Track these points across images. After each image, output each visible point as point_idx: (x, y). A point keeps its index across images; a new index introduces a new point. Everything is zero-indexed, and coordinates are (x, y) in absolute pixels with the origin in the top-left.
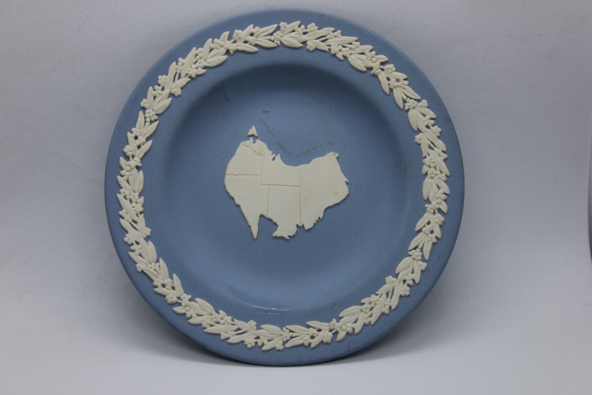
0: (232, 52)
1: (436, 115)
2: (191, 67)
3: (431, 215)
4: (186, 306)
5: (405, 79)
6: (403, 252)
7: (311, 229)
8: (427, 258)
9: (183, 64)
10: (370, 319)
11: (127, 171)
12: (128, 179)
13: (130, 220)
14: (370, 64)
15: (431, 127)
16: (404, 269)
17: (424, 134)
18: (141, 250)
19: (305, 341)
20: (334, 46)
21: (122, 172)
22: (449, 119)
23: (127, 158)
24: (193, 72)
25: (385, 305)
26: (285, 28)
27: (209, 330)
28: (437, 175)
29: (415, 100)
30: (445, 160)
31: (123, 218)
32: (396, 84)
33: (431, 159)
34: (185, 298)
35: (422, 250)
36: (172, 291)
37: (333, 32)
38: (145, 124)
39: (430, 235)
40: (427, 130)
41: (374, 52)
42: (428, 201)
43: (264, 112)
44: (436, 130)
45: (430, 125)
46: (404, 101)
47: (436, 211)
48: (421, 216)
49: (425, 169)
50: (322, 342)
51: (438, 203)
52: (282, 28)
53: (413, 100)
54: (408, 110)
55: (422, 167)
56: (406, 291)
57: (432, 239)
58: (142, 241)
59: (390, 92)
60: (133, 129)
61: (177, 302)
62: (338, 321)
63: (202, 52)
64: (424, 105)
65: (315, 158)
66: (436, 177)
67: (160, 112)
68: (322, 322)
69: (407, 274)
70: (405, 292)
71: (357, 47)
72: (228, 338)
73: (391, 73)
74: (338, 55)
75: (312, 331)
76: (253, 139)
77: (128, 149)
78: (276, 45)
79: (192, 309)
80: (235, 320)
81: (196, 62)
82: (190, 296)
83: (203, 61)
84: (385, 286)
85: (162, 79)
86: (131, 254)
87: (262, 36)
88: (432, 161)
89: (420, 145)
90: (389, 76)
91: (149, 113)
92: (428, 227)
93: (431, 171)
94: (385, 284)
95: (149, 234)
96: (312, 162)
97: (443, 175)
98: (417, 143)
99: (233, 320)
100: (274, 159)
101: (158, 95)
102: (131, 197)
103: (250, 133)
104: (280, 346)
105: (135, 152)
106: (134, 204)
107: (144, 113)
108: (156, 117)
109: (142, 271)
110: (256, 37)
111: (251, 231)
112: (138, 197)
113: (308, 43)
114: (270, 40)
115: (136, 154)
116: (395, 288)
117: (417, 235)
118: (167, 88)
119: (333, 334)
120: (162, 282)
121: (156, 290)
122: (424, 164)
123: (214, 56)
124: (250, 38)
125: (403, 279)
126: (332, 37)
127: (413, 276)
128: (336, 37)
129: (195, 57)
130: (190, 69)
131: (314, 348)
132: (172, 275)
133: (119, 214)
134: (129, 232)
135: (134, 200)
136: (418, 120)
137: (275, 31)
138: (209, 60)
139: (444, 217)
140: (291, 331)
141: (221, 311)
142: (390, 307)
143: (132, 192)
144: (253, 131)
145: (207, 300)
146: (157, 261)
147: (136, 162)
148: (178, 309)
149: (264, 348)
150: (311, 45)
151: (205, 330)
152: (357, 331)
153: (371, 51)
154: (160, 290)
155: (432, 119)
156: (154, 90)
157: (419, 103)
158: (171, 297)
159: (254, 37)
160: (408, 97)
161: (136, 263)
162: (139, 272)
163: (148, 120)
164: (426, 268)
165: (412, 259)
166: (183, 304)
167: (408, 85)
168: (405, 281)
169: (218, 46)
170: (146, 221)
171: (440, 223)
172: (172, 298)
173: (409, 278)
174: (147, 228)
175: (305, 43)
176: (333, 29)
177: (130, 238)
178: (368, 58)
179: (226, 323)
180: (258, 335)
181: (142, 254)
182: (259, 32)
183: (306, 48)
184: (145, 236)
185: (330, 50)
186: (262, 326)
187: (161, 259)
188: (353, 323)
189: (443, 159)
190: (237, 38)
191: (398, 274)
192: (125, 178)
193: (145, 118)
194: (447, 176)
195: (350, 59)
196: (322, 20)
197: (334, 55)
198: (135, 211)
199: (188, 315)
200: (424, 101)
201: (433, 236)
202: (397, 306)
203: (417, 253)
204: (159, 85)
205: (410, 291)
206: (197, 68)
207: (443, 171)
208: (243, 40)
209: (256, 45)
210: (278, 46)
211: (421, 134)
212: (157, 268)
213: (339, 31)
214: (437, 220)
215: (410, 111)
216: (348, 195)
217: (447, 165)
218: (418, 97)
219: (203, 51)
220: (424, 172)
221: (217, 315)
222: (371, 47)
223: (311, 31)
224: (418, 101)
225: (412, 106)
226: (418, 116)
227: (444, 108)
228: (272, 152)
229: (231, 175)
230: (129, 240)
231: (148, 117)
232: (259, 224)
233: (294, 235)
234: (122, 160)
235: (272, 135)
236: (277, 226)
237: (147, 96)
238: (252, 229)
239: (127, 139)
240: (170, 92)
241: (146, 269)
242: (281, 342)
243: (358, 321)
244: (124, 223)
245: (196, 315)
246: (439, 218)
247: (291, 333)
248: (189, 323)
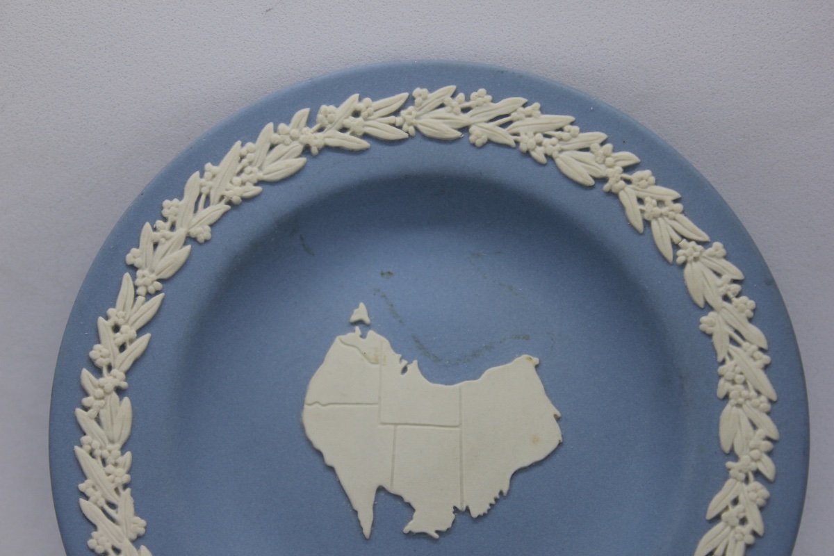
0: (314, 150)
1: (744, 273)
2: (231, 182)
3: (740, 486)
5: (676, 201)
7: (485, 515)
9: (214, 176)
11: (96, 398)
12: (98, 415)
13: (102, 502)
14: (602, 171)
15: (735, 300)
17: (718, 313)
20: (526, 134)
21: (86, 401)
22: (770, 282)
23: (98, 371)
24: (235, 193)
26: (425, 99)
28: (749, 399)
29: (699, 243)
30: (766, 368)
31: (87, 498)
32: (658, 210)
33: (736, 366)
37: (524, 105)
38: (135, 300)
39: (739, 528)
40: (726, 304)
41: (609, 146)
42: (732, 455)
43: (382, 274)
44: (745, 304)
45: (730, 295)
46: (676, 247)
47: (751, 476)
48: (718, 487)
49: (723, 387)
51: (753, 460)
52: (418, 100)
53: (693, 243)
54: (684, 264)
55: (717, 384)
57: (744, 535)
58: (126, 545)
59: (645, 227)
60: (111, 311)
63: (254, 151)
64: (717, 253)
65: (490, 367)
66: (748, 403)
67: (166, 274)
71: (575, 137)
73: (646, 187)
74: (534, 154)
76: (361, 329)
77: (98, 353)
78: (406, 135)
81: (241, 171)
83: (255, 169)
85: (170, 206)
87: (377, 116)
88: (738, 369)
89: (710, 336)
90: (641, 194)
91: (144, 276)
92: (733, 511)
93: (735, 391)
95: (142, 531)
96: (484, 376)
97: (763, 398)
98: (704, 333)
100: (405, 370)
101: (163, 240)
102: (105, 453)
103: (354, 318)
105: (114, 358)
106: (110, 468)
107: (134, 278)
108: (159, 285)
110: (366, 119)
111: (358, 521)
112: (119, 452)
113: (471, 129)
114: (394, 125)
115: (116, 363)
117: (710, 529)
118: (181, 226)
122: (720, 376)
123: (279, 158)
124: (351, 122)
126: (523, 115)
128: (530, 116)
129: (240, 161)
130: (229, 185)
133: (78, 488)
134: (99, 527)
135: (110, 460)
136: (706, 283)
137: (403, 107)
138: (269, 167)
139: (768, 489)
143: (107, 441)
144: (361, 313)
147: (116, 378)
150: (479, 133)
153: (602, 144)
155: (735, 281)
156: (155, 229)
157: (706, 248)
159: (360, 119)
160: (683, 237)
163: (141, 291)
167: (683, 212)
169: (288, 139)
170: (135, 504)
171: (761, 501)
174: (138, 519)
175: (465, 129)
176: (524, 100)
177: (100, 540)
178: (598, 159)
182: (371, 109)
183: (469, 141)
184: (134, 536)
185: (517, 143)
189: (762, 366)
190: (326, 122)
192: (92, 412)
193: (136, 287)
194: (771, 401)
195: (559, 161)
196: (502, 82)
197: (527, 154)
198: (113, 482)
200: (717, 245)
201: (746, 529)
204: (165, 219)
206: (243, 184)
207: (761, 390)
208: (338, 126)
209: (366, 136)
210: (410, 137)
211: (711, 314)
213: (537, 105)
214: (753, 495)
215: (688, 268)
216: (560, 444)
217: (769, 377)
218: (705, 237)
219: (255, 149)
220: (721, 393)
222: (603, 136)
223: (477, 106)
224: (704, 244)
225: (691, 255)
226: (704, 275)
227: (761, 258)
228: (400, 356)
229: (317, 405)
230: (98, 544)
231: (141, 286)
232: (374, 506)
233: (448, 529)
234: (86, 376)
235: (401, 321)
236: (413, 510)
237: (139, 242)
238: (361, 516)
239: (97, 331)
240: (188, 233)
244: (89, 508)
246: (757, 492)
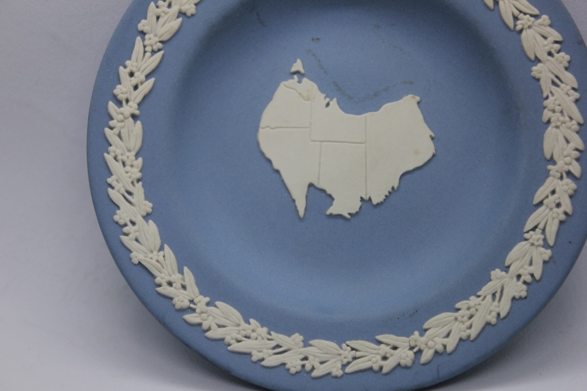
1: (563, 36)
3: (557, 181)
4: (202, 312)
6: (516, 235)
7: (382, 203)
8: (551, 242)
10: (468, 331)
11: (118, 121)
12: (120, 133)
13: (123, 191)
15: (556, 55)
16: (517, 259)
17: (544, 64)
18: (137, 234)
19: (373, 363)
21: (111, 123)
22: (581, 43)
23: (119, 103)
25: (491, 312)
27: (235, 347)
28: (564, 122)
29: (532, 16)
30: (577, 101)
31: (113, 188)
33: (556, 100)
34: (200, 302)
35: (544, 231)
36: (182, 291)
38: (144, 55)
39: (555, 210)
40: (550, 58)
42: (552, 161)
43: (313, 39)
44: (563, 57)
45: (553, 51)
46: (516, 18)
47: (565, 175)
48: (541, 182)
49: (547, 115)
50: (399, 365)
51: (566, 164)
53: (528, 16)
54: (521, 31)
55: (542, 113)
56: (522, 290)
57: (558, 215)
58: (139, 220)
59: (494, 5)
60: (128, 63)
61: (190, 308)
62: (422, 335)
64: (544, 23)
65: (386, 103)
66: (563, 125)
67: (165, 37)
68: (398, 336)
69: (522, 267)
70: (520, 292)
72: (263, 359)
75: (384, 349)
76: (298, 77)
77: (120, 91)
79: (211, 318)
80: (272, 333)
82: (207, 299)
84: (490, 284)
86: (123, 238)
88: (557, 102)
89: (538, 80)
91: (150, 39)
92: (552, 198)
93: (554, 117)
94: (491, 280)
95: (150, 210)
96: (382, 109)
97: (574, 122)
98: (534, 78)
99: (269, 334)
100: (328, 105)
101: (163, 14)
102: (125, 158)
103: (293, 69)
104: (337, 370)
105: (131, 94)
106: (128, 168)
107: (143, 40)
108: (160, 45)
109: (139, 263)
111: (296, 207)
112: (134, 158)
115: (132, 98)
116: (505, 287)
117: (535, 211)
118: (175, 5)
119: (415, 353)
120: (168, 278)
121: (159, 289)
122: (545, 108)
125: (517, 273)
127: (531, 269)
131: (386, 374)
132: (183, 269)
133: (107, 181)
134: (121, 207)
135: (128, 163)
136: (536, 44)
139: (576, 184)
140: (353, 349)
141: (252, 321)
142: (499, 314)
143: (126, 150)
144: (298, 66)
145: (232, 305)
146: (161, 249)
147: (131, 108)
148: (190, 318)
149: (315, 374)
151: (229, 348)
152: (450, 349)
154: (165, 290)
155: (556, 42)
156: (157, 7)
157: (537, 20)
158: (181, 299)
160: (521, 12)
161: (131, 252)
162: (135, 265)
163: (148, 49)
164: (551, 258)
165: (528, 245)
166: (197, 310)
168: (519, 277)
170: (145, 193)
171: (571, 192)
172: (182, 301)
173: (526, 272)
174: (147, 202)
177: (122, 215)
179: (259, 338)
180: (306, 355)
181: (140, 239)
184: (144, 214)
186: (311, 342)
187: (166, 246)
188: (444, 338)
189: (574, 100)
191: (509, 267)
192: (116, 131)
193: (145, 47)
194: (579, 124)
198: (130, 177)
199: (205, 326)
201: (560, 210)
202: (508, 313)
203: (536, 236)
204: (164, 0)
205: (527, 291)
207: (573, 116)
211: (540, 65)
212: (161, 258)
214: (565, 188)
215: (524, 33)
216: (434, 156)
217: (579, 108)
218: (536, 12)
220: (545, 119)
221: (247, 325)
224: (536, 17)
225: (527, 24)
226: (535, 38)
227: (574, 26)
228: (324, 95)
229: (268, 129)
230: (120, 218)
231: (148, 45)
232: (307, 197)
233: (357, 212)
234: (112, 106)
235: (325, 72)
236: (333, 199)
237: (146, 15)
238: (297, 203)
239: (118, 76)
240: (180, 10)
241: (145, 260)
242: (339, 365)
243: (451, 335)
244: (114, 195)
245: (216, 326)
246: (569, 185)
247: (354, 352)
248: (206, 337)
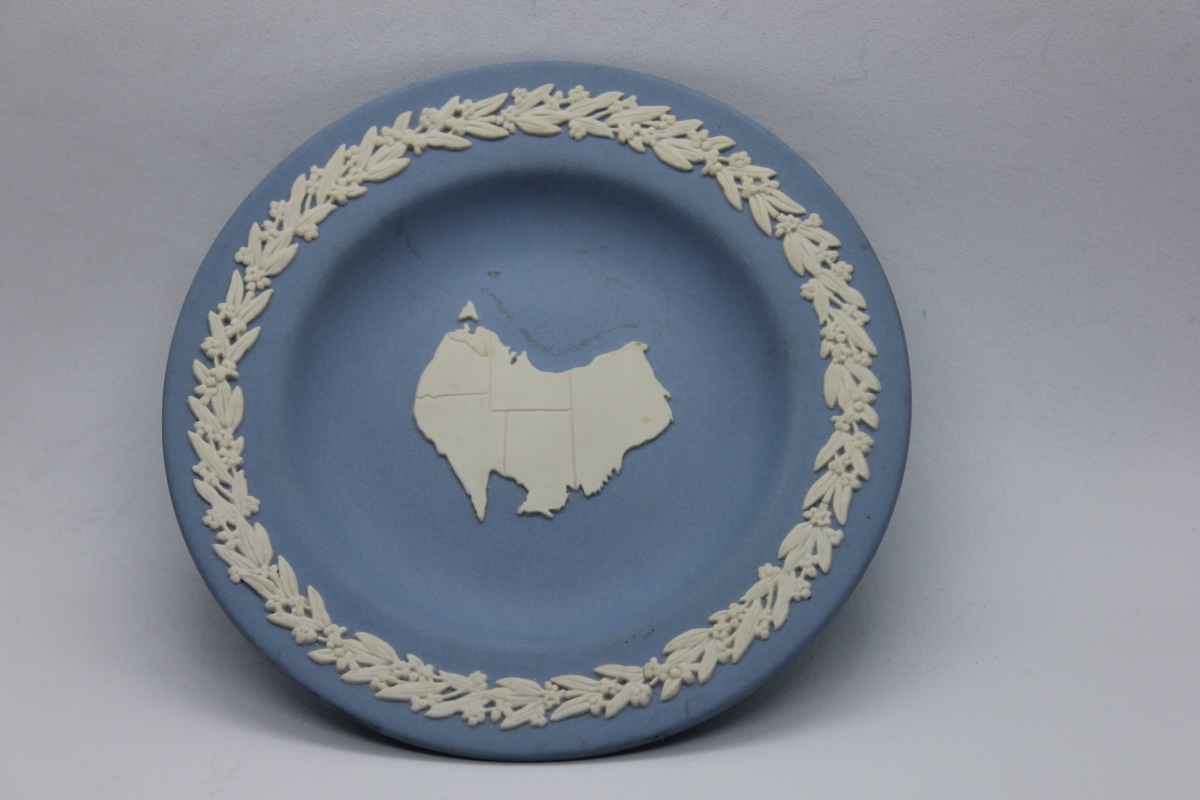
0: (417, 150)
1: (840, 240)
2: (336, 182)
3: (845, 436)
4: (336, 646)
5: (772, 178)
6: (792, 515)
7: (598, 493)
8: (842, 519)
9: (320, 177)
10: (729, 651)
11: (208, 386)
12: (210, 402)
13: (216, 482)
14: (699, 155)
15: (833, 265)
16: (795, 547)
17: (818, 279)
18: (238, 541)
19: (592, 704)
20: (624, 125)
21: (199, 389)
22: (867, 246)
23: (209, 361)
24: (341, 193)
25: (760, 621)
26: (524, 97)
27: (386, 692)
28: (851, 355)
29: (796, 215)
30: (866, 325)
31: (201, 478)
32: (755, 188)
33: (837, 326)
34: (332, 632)
35: (831, 505)
36: (306, 618)
37: (621, 99)
38: (244, 295)
39: (845, 474)
40: (825, 270)
41: (705, 132)
42: (837, 409)
43: (490, 274)
44: (843, 268)
45: (828, 260)
46: (774, 220)
47: (855, 426)
48: (824, 440)
49: (826, 346)
50: (630, 704)
51: (857, 411)
52: (518, 99)
53: (790, 216)
54: (782, 237)
55: (819, 346)
56: (803, 588)
57: (850, 481)
58: (240, 522)
59: (743, 205)
60: (221, 306)
61: (318, 641)
62: (661, 662)
64: (814, 223)
65: (598, 353)
66: (850, 359)
67: (275, 270)
68: (627, 665)
69: (802, 556)
70: (800, 591)
71: (671, 124)
72: (428, 708)
73: (742, 167)
74: (632, 143)
75: (606, 684)
76: (470, 326)
77: (210, 344)
78: (507, 133)
79: (349, 653)
80: (441, 672)
81: (346, 173)
82: (343, 629)
83: (360, 170)
84: (758, 585)
85: (277, 208)
86: (219, 548)
87: (478, 117)
88: (839, 329)
89: (811, 301)
90: (738, 174)
92: (839, 459)
93: (838, 350)
94: (759, 579)
95: (256, 508)
96: (593, 361)
97: (864, 354)
98: (805, 299)
99: (437, 673)
100: (514, 360)
102: (218, 437)
103: (463, 314)
104: (539, 718)
105: (225, 348)
106: (223, 451)
107: (243, 274)
108: (267, 281)
109: (241, 580)
110: (467, 119)
111: (472, 505)
112: (232, 437)
113: (571, 124)
114: (494, 123)
115: (227, 354)
116: (779, 586)
117: (818, 478)
118: (289, 225)
119: (653, 687)
120: (284, 601)
121: (271, 616)
122: (823, 338)
123: (383, 159)
124: (453, 122)
125: (795, 566)
126: (621, 108)
127: (816, 559)
128: (626, 108)
129: (345, 163)
130: (334, 186)
131: (612, 717)
132: (306, 590)
133: (192, 470)
134: (213, 505)
135: (223, 443)
136: (804, 252)
137: (503, 106)
138: (373, 168)
139: (873, 437)
140: (561, 687)
141: (410, 656)
142: (772, 624)
143: (219, 427)
144: (470, 310)
145: (380, 636)
146: (274, 561)
147: (228, 367)
148: (319, 654)
149: (506, 723)
150: (579, 127)
151: (378, 694)
152: (702, 676)
153: (699, 130)
154: (280, 617)
155: (832, 248)
156: (263, 229)
157: (803, 220)
158: (305, 629)
159: (461, 119)
160: (780, 211)
161: (229, 566)
162: (236, 584)
163: (251, 286)
164: (843, 541)
165: (811, 526)
166: (329, 644)
167: (779, 188)
168: (799, 570)
169: (391, 141)
170: (248, 485)
171: (865, 447)
173: (809, 563)
174: (252, 498)
175: (564, 124)
176: (620, 94)
177: (216, 515)
178: (695, 144)
179: (422, 678)
180: (492, 698)
181: (242, 548)
182: (472, 109)
183: (569, 135)
184: (248, 513)
185: (616, 134)
186: (500, 681)
187: (281, 559)
188: (694, 662)
189: (861, 324)
190: (428, 123)
191: (783, 559)
192: (205, 399)
193: (245, 283)
194: (871, 356)
195: (657, 149)
196: (598, 78)
197: (626, 143)
198: (226, 463)
199: (341, 664)
200: (814, 216)
201: (853, 475)
202: (786, 622)
203: (820, 514)
204: (273, 219)
205: (811, 589)
206: (349, 184)
207: (862, 346)
208: (441, 126)
210: (511, 134)
211: (812, 281)
212: (274, 574)
213: (633, 98)
214: (858, 443)
215: (787, 239)
216: (671, 423)
217: (869, 334)
218: (801, 209)
219: (359, 151)
220: (824, 352)
221: (403, 663)
222: (699, 123)
223: (575, 101)
224: (801, 216)
225: (789, 227)
226: (803, 245)
227: (856, 225)
228: (509, 348)
229: (428, 398)
230: (213, 520)
231: (250, 282)
232: (488, 490)
233: (562, 508)
234: (199, 367)
235: (509, 317)
236: (527, 491)
237: (247, 241)
238: (474, 500)
239: (208, 324)
240: (296, 232)
241: (249, 577)
242: (541, 710)
243: (705, 657)
244: (204, 488)
245: (357, 665)
246: (863, 439)
247: (563, 691)
248: (343, 681)
